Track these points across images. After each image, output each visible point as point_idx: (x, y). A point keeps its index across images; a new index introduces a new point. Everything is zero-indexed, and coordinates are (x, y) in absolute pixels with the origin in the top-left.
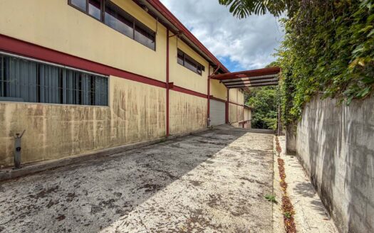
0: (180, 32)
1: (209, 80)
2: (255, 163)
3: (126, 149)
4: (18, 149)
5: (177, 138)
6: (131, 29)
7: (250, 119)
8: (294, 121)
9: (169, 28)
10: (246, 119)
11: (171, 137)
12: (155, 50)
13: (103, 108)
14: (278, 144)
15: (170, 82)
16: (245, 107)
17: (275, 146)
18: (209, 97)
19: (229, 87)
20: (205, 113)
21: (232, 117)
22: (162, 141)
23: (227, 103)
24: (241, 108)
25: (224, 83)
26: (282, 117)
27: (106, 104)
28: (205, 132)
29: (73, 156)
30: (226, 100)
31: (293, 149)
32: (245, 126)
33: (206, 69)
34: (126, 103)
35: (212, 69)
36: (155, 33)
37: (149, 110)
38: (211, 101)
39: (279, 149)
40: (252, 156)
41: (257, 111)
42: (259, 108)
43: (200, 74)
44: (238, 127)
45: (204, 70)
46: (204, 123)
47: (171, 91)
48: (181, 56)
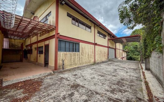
0: (100, 25)
1: (108, 40)
2: (133, 72)
3: (84, 66)
4: (64, 64)
5: (98, 63)
6: (84, 27)
7: (126, 56)
8: (148, 57)
9: (95, 24)
10: (124, 56)
11: (96, 63)
12: (91, 32)
13: (78, 53)
14: (141, 66)
15: (96, 43)
16: (123, 51)
17: (140, 67)
18: (108, 47)
19: (116, 43)
20: (107, 54)
21: (118, 55)
22: (94, 64)
23: (115, 49)
24: (121, 51)
25: (114, 41)
26: (143, 56)
27: (79, 52)
28: (107, 61)
29: (73, 67)
30: (115, 48)
31: (148, 68)
32: (124, 59)
33: (107, 36)
34: (84, 51)
35: (109, 36)
36: (91, 27)
37: (90, 53)
38: (109, 49)
39: (142, 68)
40: (131, 70)
41: (129, 53)
42: (130, 51)
43: (105, 38)
44: (120, 59)
45: (106, 37)
46: (107, 58)
47: (96, 46)
48: (99, 33)
